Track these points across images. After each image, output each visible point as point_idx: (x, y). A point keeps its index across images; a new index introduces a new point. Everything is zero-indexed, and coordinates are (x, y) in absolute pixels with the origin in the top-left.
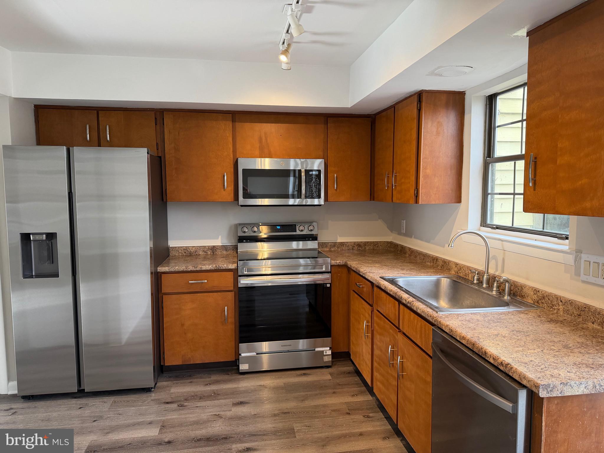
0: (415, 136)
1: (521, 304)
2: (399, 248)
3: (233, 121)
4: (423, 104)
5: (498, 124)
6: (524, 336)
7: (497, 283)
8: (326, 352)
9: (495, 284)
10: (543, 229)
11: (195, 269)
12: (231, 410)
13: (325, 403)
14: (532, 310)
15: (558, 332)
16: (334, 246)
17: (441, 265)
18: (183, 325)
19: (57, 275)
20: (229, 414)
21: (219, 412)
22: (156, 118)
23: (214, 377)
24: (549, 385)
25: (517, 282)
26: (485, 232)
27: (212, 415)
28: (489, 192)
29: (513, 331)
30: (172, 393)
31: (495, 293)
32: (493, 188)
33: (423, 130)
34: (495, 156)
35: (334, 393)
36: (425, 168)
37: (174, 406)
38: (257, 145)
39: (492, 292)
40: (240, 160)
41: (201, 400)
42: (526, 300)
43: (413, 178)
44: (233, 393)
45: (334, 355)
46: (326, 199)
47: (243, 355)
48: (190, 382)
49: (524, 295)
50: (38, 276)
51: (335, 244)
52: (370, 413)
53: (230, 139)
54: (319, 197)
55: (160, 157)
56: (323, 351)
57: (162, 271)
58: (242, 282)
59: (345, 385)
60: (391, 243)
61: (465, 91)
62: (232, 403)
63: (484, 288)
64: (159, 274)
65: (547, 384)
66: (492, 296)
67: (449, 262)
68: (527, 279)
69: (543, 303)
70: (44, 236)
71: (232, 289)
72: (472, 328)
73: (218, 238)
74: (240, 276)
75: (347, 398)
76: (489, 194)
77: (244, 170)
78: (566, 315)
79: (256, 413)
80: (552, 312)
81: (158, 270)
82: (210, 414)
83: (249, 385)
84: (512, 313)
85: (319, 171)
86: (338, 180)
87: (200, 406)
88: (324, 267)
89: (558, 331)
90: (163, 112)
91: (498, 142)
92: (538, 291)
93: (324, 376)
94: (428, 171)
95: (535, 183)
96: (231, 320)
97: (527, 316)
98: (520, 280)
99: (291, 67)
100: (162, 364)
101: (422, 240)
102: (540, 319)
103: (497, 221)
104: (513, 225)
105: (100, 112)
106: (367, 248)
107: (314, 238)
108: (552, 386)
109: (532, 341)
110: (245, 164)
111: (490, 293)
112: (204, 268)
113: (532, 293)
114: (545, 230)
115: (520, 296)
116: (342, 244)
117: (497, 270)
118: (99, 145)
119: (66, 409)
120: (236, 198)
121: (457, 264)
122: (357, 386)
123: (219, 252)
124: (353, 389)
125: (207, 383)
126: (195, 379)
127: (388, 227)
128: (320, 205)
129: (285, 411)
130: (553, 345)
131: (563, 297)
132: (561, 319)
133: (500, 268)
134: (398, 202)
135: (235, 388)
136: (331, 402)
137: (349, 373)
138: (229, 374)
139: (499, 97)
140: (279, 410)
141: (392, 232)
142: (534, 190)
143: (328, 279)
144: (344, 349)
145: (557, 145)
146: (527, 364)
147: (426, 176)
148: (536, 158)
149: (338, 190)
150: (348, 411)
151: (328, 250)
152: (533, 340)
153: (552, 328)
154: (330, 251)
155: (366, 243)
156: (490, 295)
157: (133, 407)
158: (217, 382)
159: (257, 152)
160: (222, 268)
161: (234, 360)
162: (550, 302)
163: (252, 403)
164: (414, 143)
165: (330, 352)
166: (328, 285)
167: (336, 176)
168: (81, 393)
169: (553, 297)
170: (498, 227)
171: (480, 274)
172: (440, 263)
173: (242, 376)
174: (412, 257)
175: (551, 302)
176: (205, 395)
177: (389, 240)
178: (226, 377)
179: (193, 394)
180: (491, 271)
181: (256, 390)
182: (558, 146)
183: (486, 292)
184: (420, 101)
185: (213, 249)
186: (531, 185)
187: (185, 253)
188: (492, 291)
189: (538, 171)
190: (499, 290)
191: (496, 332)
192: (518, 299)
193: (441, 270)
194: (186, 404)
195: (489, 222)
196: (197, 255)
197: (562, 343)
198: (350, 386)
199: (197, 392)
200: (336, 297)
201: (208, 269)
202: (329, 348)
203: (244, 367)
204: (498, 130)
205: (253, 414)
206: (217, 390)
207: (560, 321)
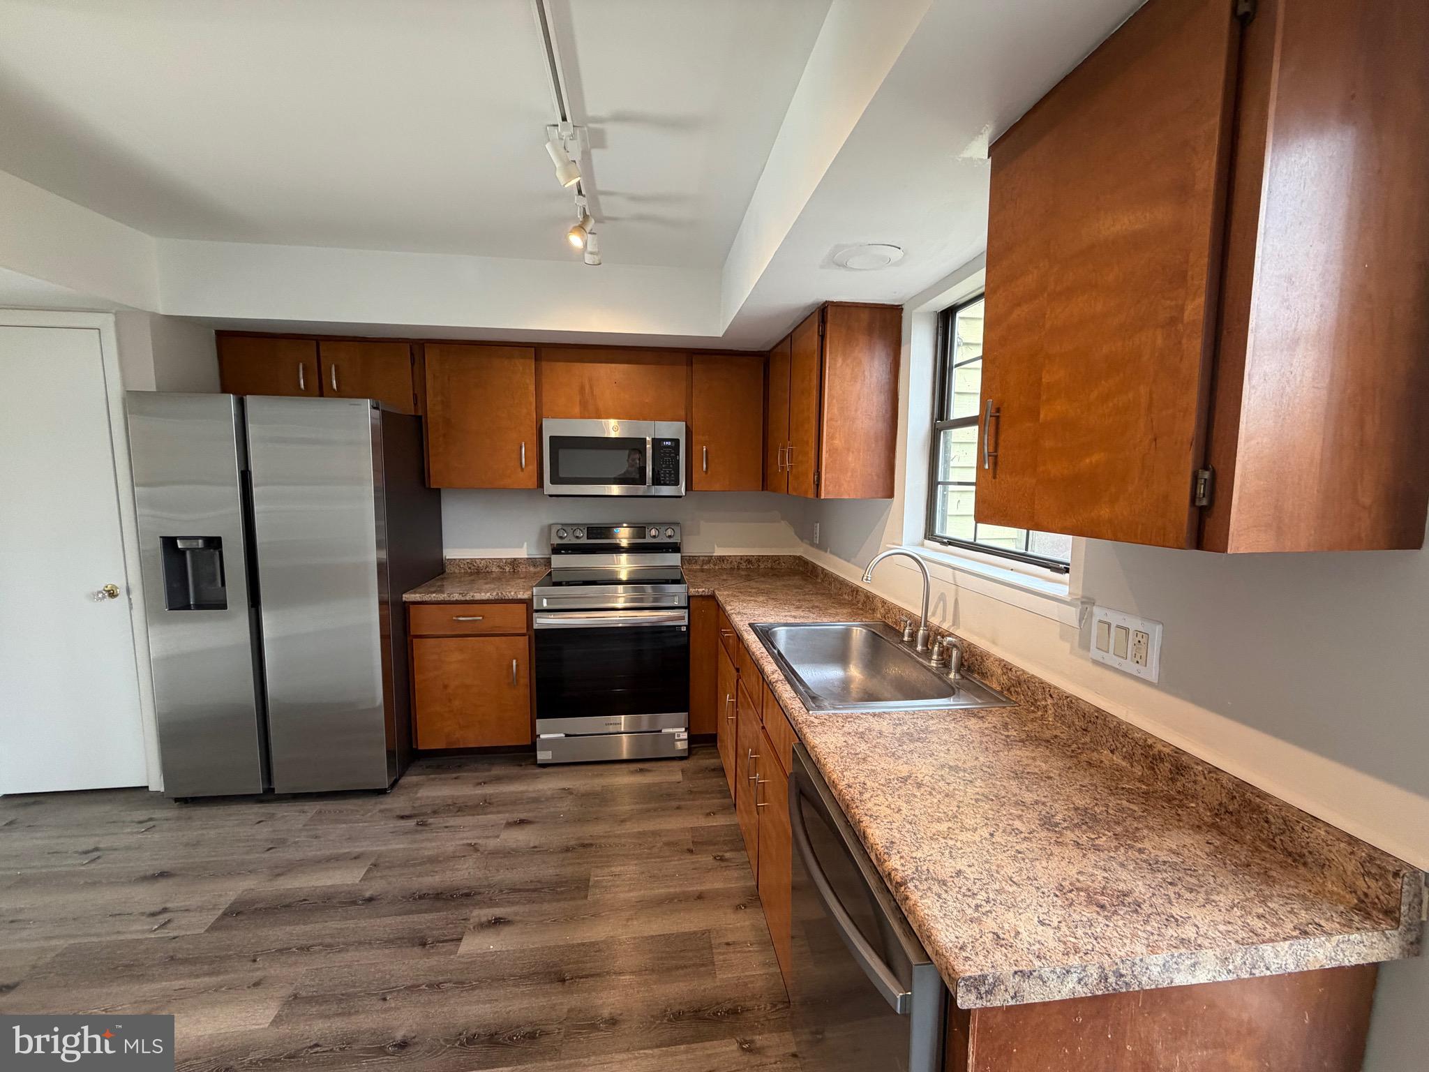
0: (815, 382)
1: (979, 691)
2: (810, 568)
3: (537, 359)
4: (828, 326)
5: (956, 360)
6: (962, 782)
7: (939, 647)
8: (679, 736)
9: (936, 649)
10: (1027, 549)
11: (463, 599)
12: (498, 837)
13: (658, 827)
14: (994, 709)
15: (1037, 774)
16: (709, 562)
17: (862, 601)
18: (446, 687)
19: (223, 606)
20: (492, 844)
21: (479, 838)
22: (412, 354)
23: (497, 771)
24: (984, 977)
25: (975, 647)
26: (932, 551)
27: (463, 845)
28: (940, 479)
29: (943, 766)
30: (418, 799)
31: (935, 665)
32: (946, 473)
33: (827, 371)
34: (952, 418)
35: (678, 808)
36: (832, 438)
37: (411, 823)
38: (577, 398)
39: (930, 662)
40: (546, 423)
41: (459, 813)
42: (988, 683)
43: (812, 454)
44: (514, 803)
45: (691, 739)
46: (689, 487)
47: (542, 736)
48: (455, 778)
49: (986, 673)
50: (200, 606)
51: (709, 559)
52: (726, 852)
53: (532, 388)
54: (676, 483)
55: (420, 417)
56: (674, 734)
57: (411, 600)
58: (540, 621)
59: (701, 793)
60: (800, 558)
61: (901, 305)
62: (505, 822)
63: (918, 654)
64: (406, 605)
65: (979, 976)
66: (928, 669)
67: (875, 596)
68: (994, 642)
69: (1018, 693)
70: (200, 541)
71: (524, 631)
72: (860, 756)
73: (522, 547)
74: (537, 611)
75: (698, 818)
76: (939, 483)
77: (552, 438)
78: (1059, 725)
79: (537, 843)
80: (1032, 716)
81: (404, 599)
82: (462, 842)
83: (546, 788)
84: (952, 715)
85: (677, 441)
86: (709, 456)
87: (452, 826)
88: (676, 598)
89: (1036, 770)
90: (423, 344)
91: (958, 393)
92: (1011, 669)
93: (671, 775)
94: (837, 442)
95: (995, 464)
96: (524, 680)
97: (981, 725)
98: (982, 644)
99: (600, 260)
100: (414, 747)
101: (840, 557)
102: (1006, 733)
103: (952, 532)
104: (975, 540)
105: (321, 343)
106: (762, 566)
107: (675, 548)
108: (991, 980)
109: (977, 800)
110: (554, 427)
111: (925, 663)
112: (478, 596)
113: (999, 671)
114: (1029, 552)
115: (978, 673)
116: (722, 559)
117: (944, 620)
118: (321, 395)
119: (236, 822)
120: (541, 484)
121: (884, 602)
122: (718, 795)
123: (522, 569)
124: (711, 801)
125: (480, 781)
126: (465, 771)
127: (796, 533)
128: (680, 497)
129: (586, 842)
130: (1020, 817)
131: (1055, 688)
132: (1048, 734)
133: (950, 617)
134: (795, 494)
135: (522, 792)
136: (669, 827)
137: (714, 770)
138: (521, 765)
139: (959, 314)
140: (579, 838)
141: (802, 540)
142: (995, 477)
143: (682, 618)
144: (709, 731)
145: (1041, 379)
146: (945, 885)
147: (833, 451)
148: (998, 410)
149: (709, 472)
150: (691, 846)
151: (698, 567)
152: (978, 797)
153: (1025, 762)
154: (702, 570)
155: (760, 559)
156: (925, 667)
157: (345, 823)
158: (498, 780)
159: (577, 410)
160: (507, 598)
161: (530, 743)
162: (1030, 694)
163: (538, 822)
164: (815, 393)
165: (685, 736)
166: (684, 629)
167: (706, 451)
168: (268, 796)
169: (1037, 684)
170: (952, 542)
171: (916, 624)
172: (862, 598)
173: (538, 771)
174: (826, 584)
175: (1033, 694)
176: (468, 804)
177: (798, 554)
178: (514, 770)
179: (450, 802)
180: (935, 621)
181: (553, 798)
182: (1043, 380)
183: (921, 660)
184: (823, 321)
185: (514, 562)
186: (987, 467)
187: (470, 568)
188: (930, 660)
189: (1002, 437)
190: (943, 660)
191: (904, 770)
192: (975, 678)
193: (862, 609)
194: (431, 821)
195: (938, 532)
196: (488, 572)
197: (1041, 807)
198: (708, 796)
199: (458, 797)
200: (698, 649)
201: (484, 598)
202: (683, 729)
203: (543, 756)
204: (956, 372)
205: (532, 845)
206: (491, 795)
207: (1045, 741)
